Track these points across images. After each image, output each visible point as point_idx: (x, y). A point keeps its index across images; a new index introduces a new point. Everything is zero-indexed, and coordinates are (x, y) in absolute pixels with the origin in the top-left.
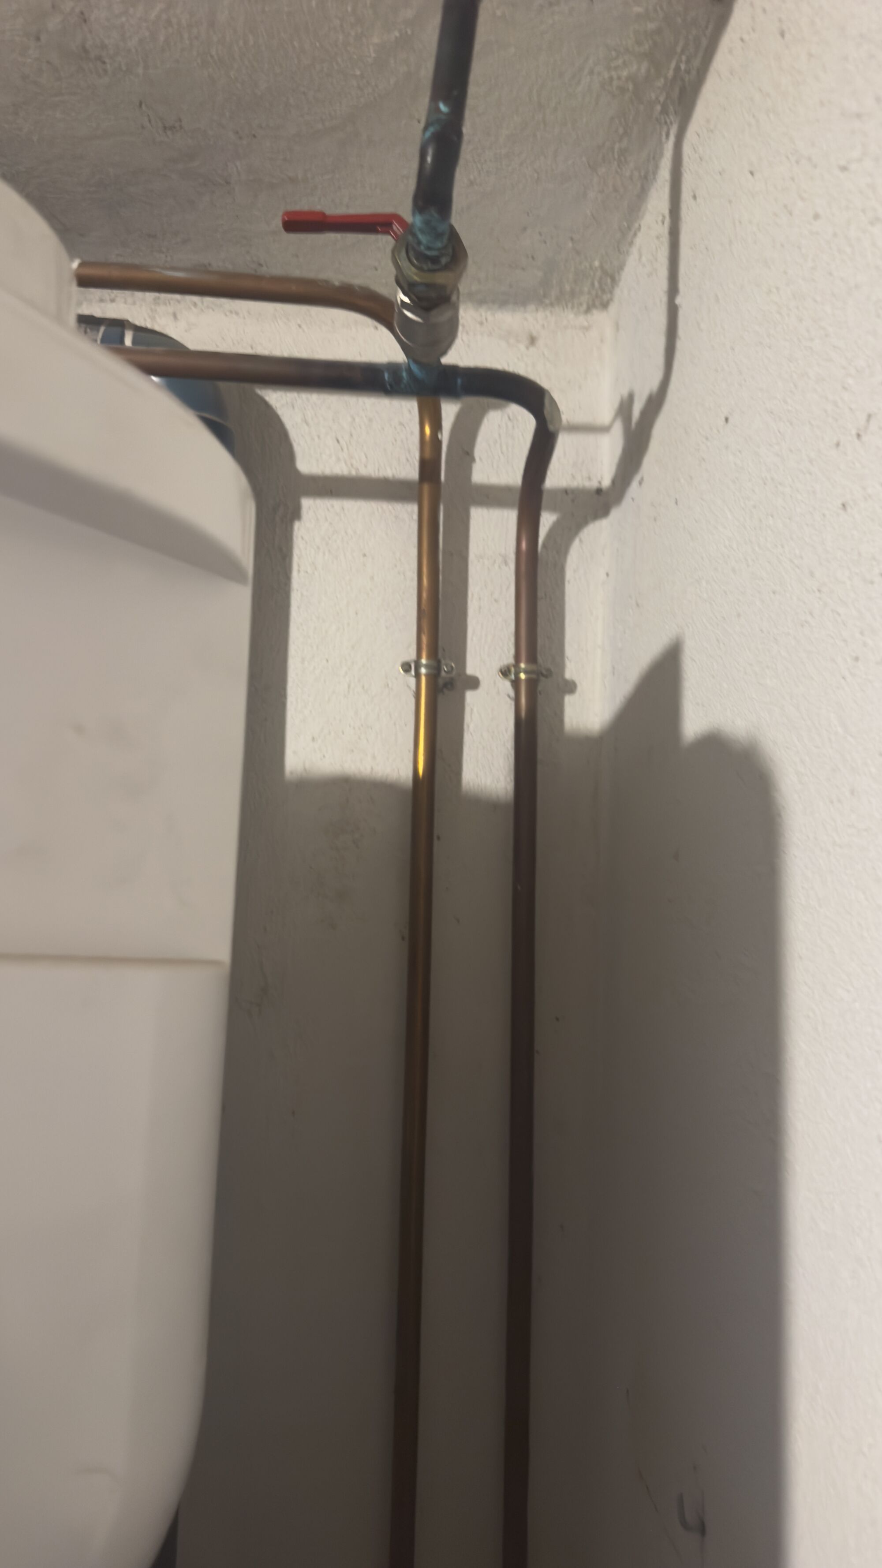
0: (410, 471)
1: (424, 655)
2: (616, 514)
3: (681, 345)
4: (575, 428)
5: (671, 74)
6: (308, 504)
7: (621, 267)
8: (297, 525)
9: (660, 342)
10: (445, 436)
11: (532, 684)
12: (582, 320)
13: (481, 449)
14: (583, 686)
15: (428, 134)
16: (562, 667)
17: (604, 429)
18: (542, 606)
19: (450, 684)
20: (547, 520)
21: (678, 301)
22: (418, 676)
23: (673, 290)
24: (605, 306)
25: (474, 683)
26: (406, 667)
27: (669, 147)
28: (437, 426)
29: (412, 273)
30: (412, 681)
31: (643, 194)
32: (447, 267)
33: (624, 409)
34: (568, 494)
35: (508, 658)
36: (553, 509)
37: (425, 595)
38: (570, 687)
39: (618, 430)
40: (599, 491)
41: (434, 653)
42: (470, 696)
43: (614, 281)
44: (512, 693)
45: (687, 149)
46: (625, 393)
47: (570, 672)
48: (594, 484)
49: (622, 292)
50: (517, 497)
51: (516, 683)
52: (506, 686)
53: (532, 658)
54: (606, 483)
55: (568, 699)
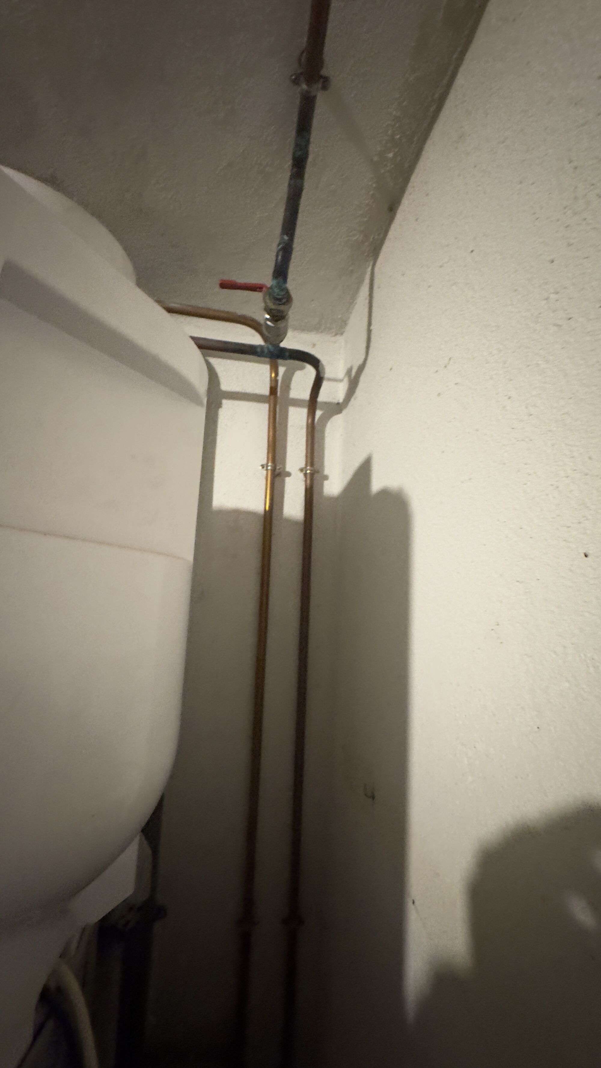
0: (266, 391)
1: (270, 461)
2: (345, 412)
3: (372, 344)
4: (329, 380)
5: (371, 240)
6: (224, 401)
7: (349, 318)
8: (220, 409)
9: (364, 345)
10: (280, 378)
11: (312, 475)
12: (333, 339)
13: (293, 384)
14: (331, 477)
15: (280, 247)
16: (323, 470)
17: (341, 381)
18: (316, 446)
19: (279, 475)
20: (319, 413)
21: (372, 328)
22: (267, 470)
23: (370, 324)
24: (342, 334)
25: (289, 474)
26: (263, 466)
27: (369, 269)
28: (277, 374)
29: (271, 305)
30: (265, 472)
31: (358, 289)
32: (284, 304)
33: (349, 371)
34: (327, 404)
35: (303, 465)
36: (321, 409)
37: (271, 438)
38: (326, 478)
39: (346, 380)
40: (338, 404)
41: (274, 461)
42: (287, 480)
43: (346, 324)
44: (304, 479)
45: (376, 270)
46: (349, 366)
47: (326, 472)
48: (336, 401)
49: (348, 328)
50: (307, 404)
51: (305, 475)
52: (301, 475)
53: (312, 464)
54: (341, 401)
55: (326, 483)
